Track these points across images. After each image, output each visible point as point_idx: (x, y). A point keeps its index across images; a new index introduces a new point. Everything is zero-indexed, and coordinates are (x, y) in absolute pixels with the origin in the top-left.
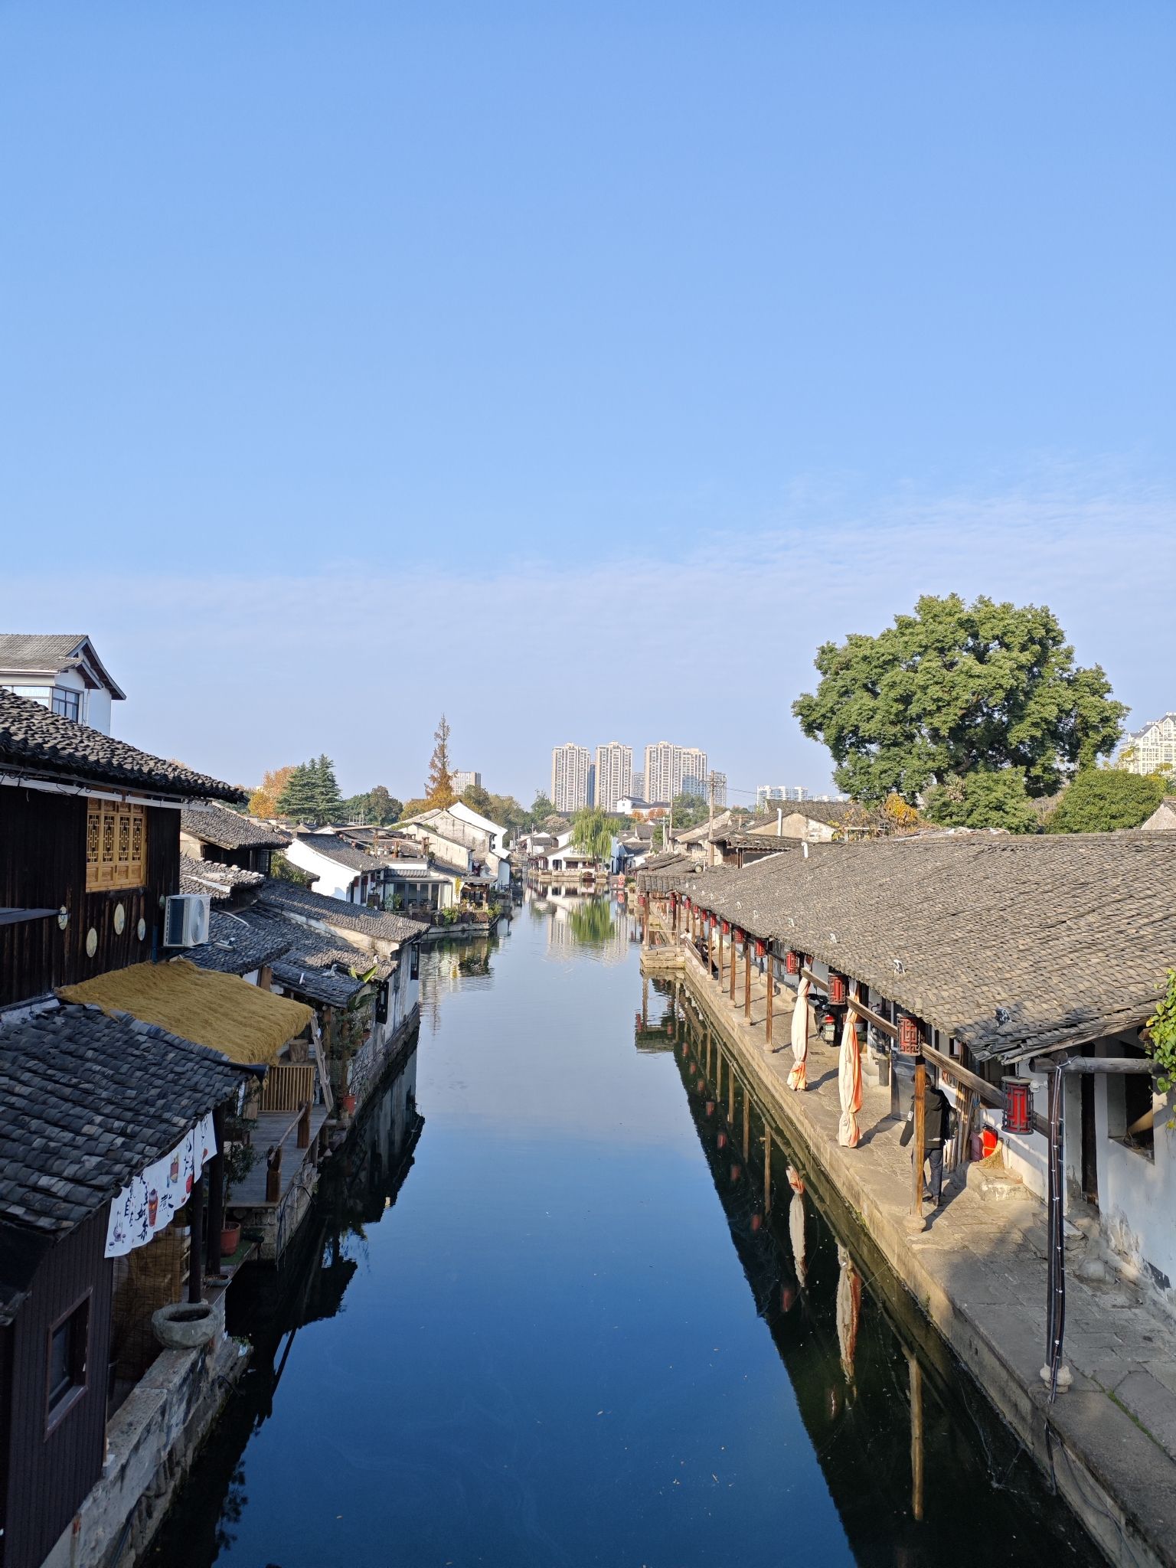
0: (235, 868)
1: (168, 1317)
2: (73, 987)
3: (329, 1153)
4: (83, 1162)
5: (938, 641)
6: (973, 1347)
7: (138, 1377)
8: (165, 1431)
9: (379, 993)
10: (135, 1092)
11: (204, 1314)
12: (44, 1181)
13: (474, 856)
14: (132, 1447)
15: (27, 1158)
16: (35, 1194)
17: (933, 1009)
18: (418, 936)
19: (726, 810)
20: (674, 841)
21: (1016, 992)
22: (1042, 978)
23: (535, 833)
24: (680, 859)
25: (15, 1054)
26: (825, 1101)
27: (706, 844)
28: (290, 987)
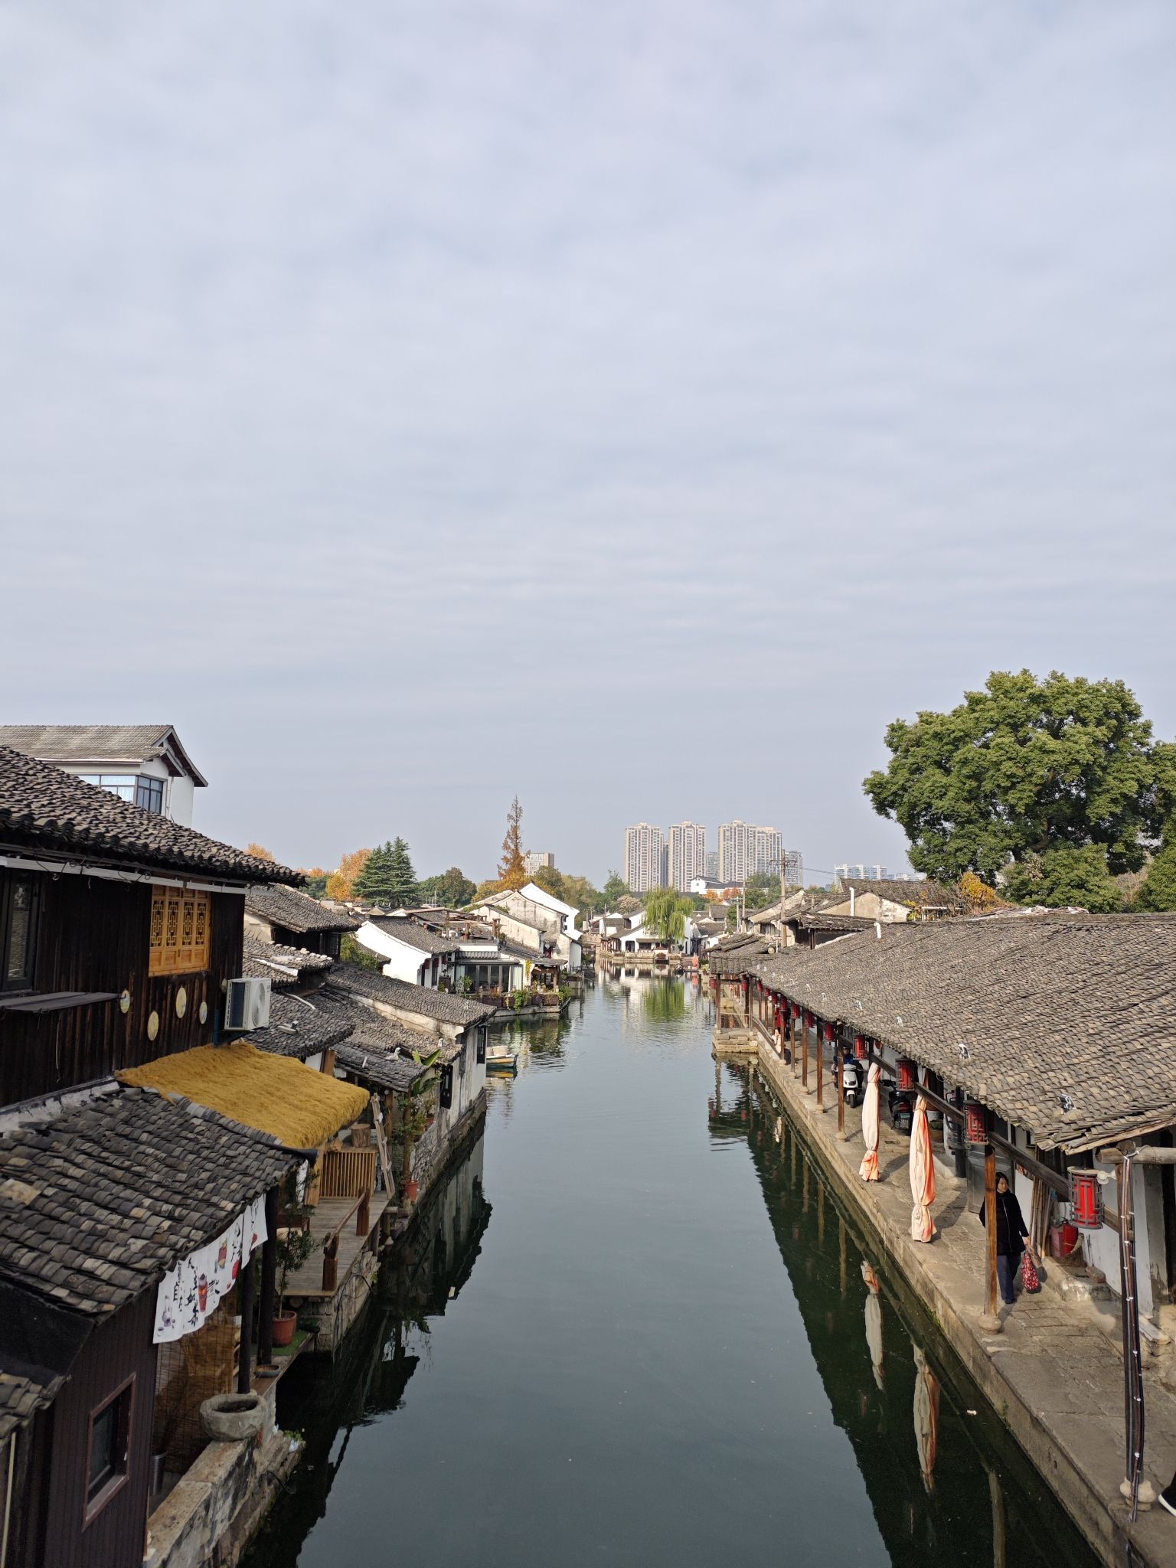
0: (304, 951)
1: (216, 1408)
2: (133, 1070)
3: (390, 1241)
4: (129, 1245)
5: (1010, 717)
6: (1053, 1459)
7: (183, 1471)
8: (210, 1526)
9: (442, 1077)
10: (185, 1175)
11: (252, 1405)
12: (90, 1264)
13: (545, 937)
14: (174, 1542)
15: (75, 1241)
16: (78, 1276)
17: (997, 1096)
18: (483, 1019)
19: (798, 890)
20: (747, 921)
21: (1083, 1078)
22: (1110, 1063)
23: (608, 914)
24: (752, 940)
25: (72, 1136)
26: (899, 1193)
27: (779, 925)
28: (353, 1070)
